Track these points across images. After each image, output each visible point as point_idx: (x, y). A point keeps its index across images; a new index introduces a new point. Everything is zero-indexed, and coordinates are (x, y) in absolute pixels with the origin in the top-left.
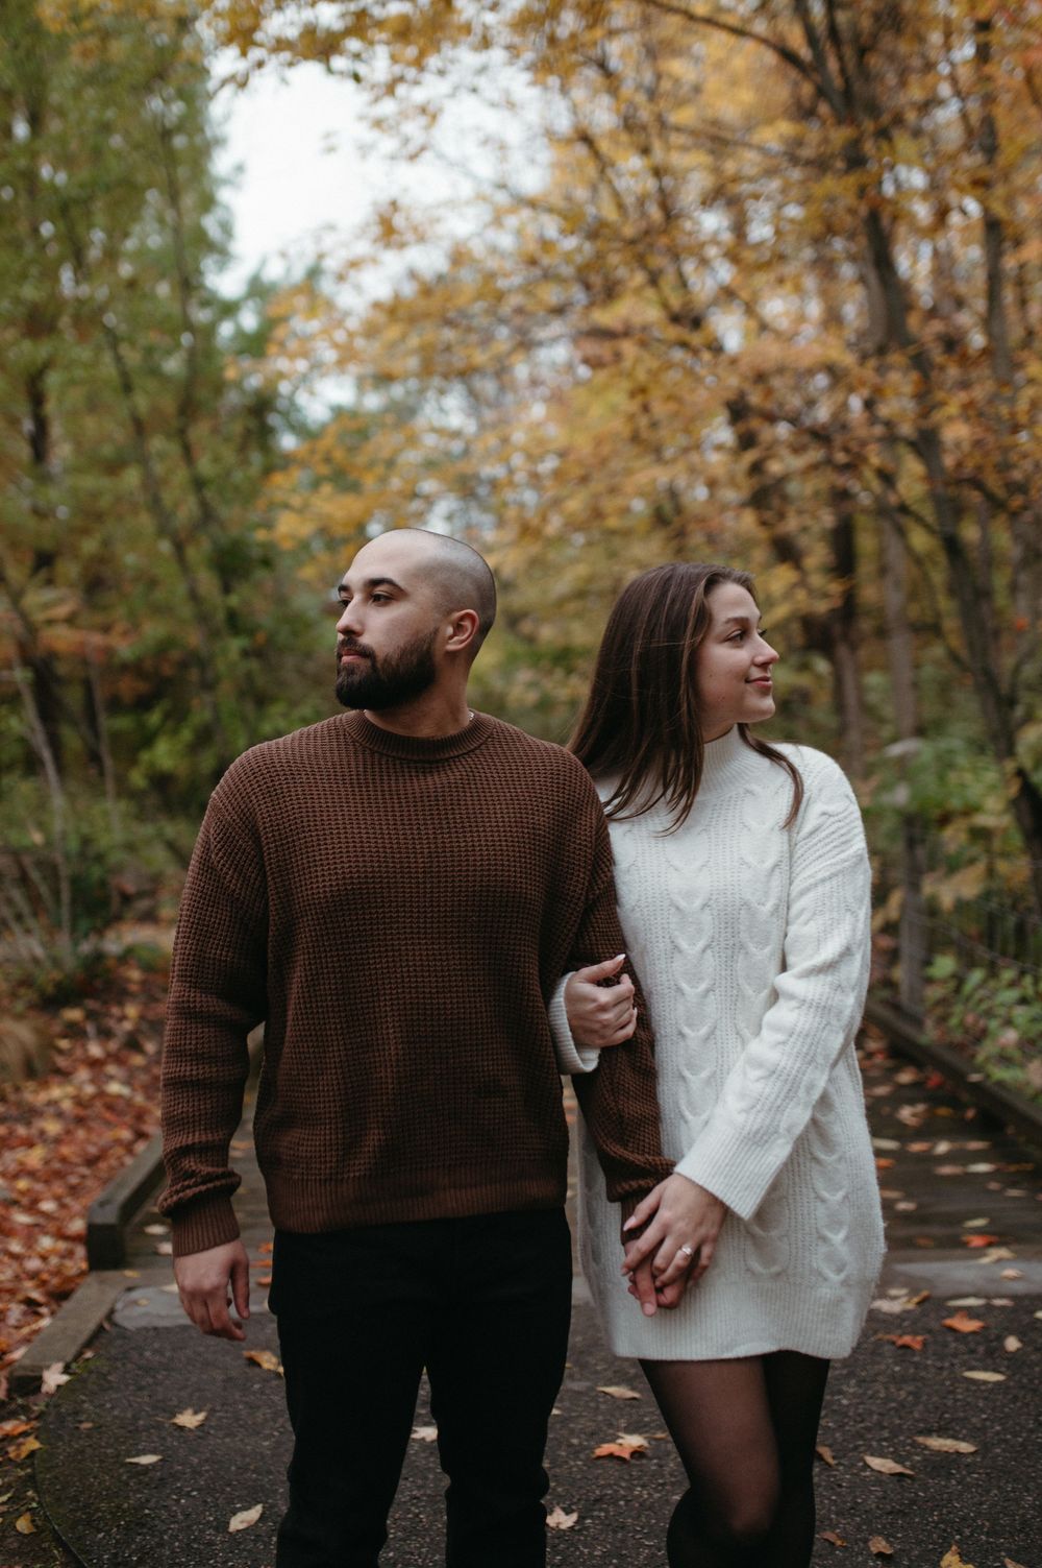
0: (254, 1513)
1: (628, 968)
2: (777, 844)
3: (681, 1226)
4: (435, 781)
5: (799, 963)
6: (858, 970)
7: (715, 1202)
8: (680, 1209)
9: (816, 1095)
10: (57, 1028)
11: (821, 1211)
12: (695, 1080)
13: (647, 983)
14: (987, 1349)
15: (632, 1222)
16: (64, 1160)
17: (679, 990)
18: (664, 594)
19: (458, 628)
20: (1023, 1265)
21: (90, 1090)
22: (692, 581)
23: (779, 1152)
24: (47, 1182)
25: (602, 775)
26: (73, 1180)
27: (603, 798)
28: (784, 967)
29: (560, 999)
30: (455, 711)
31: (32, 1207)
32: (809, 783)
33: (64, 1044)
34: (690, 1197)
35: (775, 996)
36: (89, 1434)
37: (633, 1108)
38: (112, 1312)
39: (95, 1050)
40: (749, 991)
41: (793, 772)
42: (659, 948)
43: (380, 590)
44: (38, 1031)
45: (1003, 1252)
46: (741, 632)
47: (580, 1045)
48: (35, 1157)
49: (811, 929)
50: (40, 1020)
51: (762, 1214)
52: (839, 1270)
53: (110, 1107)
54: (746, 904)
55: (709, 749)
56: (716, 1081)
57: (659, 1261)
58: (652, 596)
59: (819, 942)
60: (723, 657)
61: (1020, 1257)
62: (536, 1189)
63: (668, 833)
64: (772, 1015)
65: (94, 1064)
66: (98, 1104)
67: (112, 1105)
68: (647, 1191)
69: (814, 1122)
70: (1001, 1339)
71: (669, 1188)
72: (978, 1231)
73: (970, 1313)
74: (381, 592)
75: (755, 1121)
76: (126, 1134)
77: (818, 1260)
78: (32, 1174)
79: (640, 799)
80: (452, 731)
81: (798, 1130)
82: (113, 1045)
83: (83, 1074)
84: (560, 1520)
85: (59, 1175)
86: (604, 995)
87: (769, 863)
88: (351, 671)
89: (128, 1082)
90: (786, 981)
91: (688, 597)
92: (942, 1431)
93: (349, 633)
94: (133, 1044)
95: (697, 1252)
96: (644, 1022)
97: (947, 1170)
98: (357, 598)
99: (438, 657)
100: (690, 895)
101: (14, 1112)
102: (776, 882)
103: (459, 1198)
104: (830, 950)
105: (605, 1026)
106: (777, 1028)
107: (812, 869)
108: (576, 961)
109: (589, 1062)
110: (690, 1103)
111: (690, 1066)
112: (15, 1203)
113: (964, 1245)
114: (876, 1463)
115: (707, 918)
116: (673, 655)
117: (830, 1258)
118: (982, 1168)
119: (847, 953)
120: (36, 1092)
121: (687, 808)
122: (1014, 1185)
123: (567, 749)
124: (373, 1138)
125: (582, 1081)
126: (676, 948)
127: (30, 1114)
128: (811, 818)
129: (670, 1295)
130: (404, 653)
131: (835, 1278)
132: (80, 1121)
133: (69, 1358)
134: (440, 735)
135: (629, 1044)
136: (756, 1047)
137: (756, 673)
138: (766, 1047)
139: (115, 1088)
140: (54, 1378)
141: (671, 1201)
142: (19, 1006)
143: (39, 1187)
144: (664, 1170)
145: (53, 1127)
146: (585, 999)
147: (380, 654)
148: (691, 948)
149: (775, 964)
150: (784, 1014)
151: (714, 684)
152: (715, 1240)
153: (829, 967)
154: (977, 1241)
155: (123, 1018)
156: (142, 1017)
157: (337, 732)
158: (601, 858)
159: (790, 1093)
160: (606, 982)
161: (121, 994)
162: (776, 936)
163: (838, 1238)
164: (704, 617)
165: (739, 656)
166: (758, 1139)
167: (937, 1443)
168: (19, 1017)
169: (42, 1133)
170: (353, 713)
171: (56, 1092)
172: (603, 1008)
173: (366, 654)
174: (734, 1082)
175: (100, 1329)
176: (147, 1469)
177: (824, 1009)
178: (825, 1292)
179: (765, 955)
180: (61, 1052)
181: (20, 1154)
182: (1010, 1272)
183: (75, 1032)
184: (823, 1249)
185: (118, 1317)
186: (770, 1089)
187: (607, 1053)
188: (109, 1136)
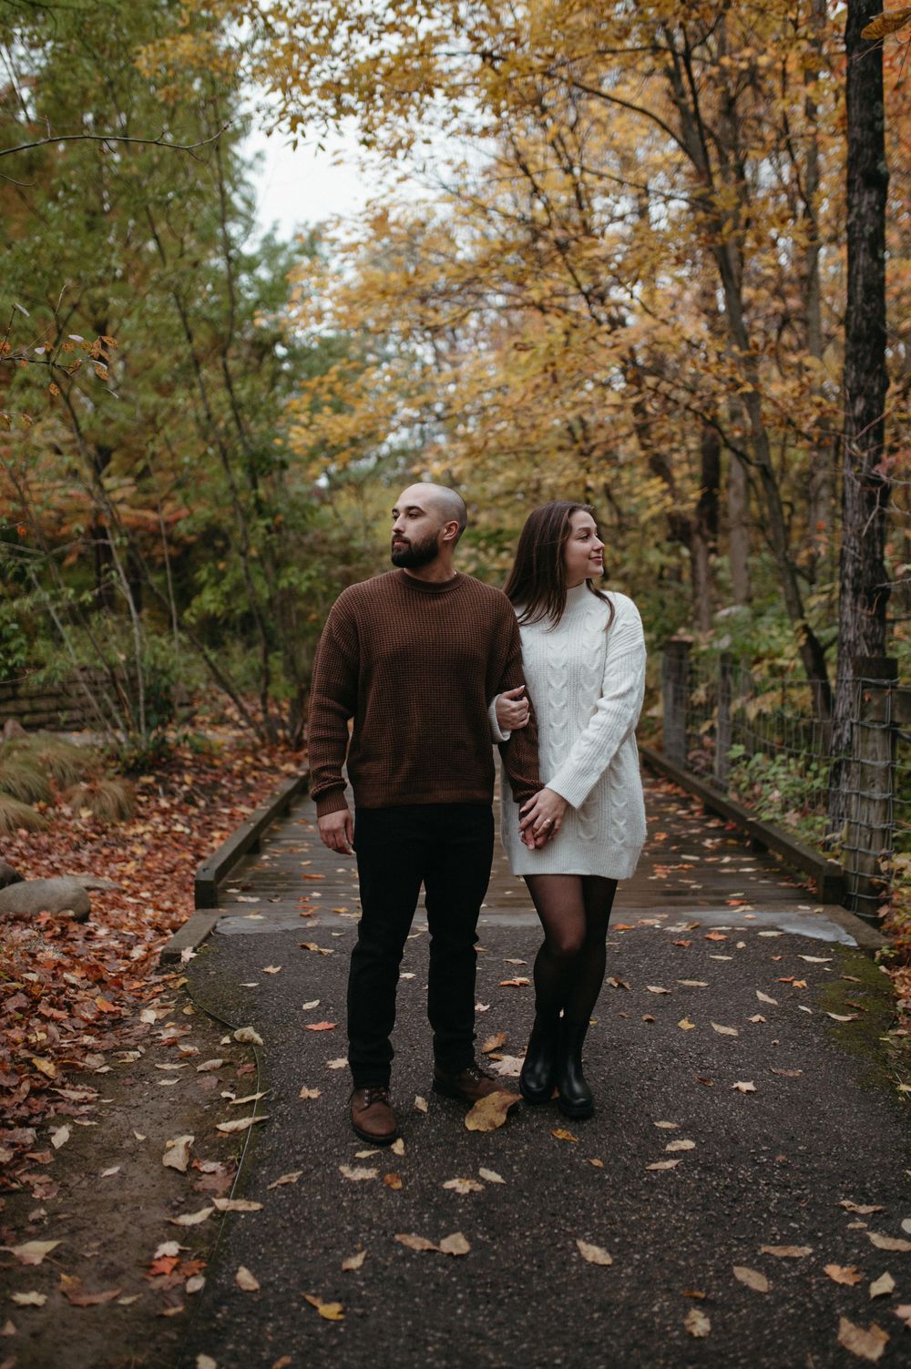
0: (316, 1003)
1: (525, 693)
2: (601, 638)
3: (546, 810)
4: (439, 603)
5: (608, 694)
6: (637, 698)
7: (563, 800)
8: (546, 803)
9: (613, 753)
10: (137, 788)
11: (614, 811)
12: (557, 747)
13: (535, 702)
14: (728, 946)
15: (524, 809)
16: (149, 870)
17: (551, 705)
18: (549, 516)
19: (449, 529)
20: (759, 914)
21: (162, 828)
22: (563, 510)
23: (593, 779)
24: (141, 882)
25: (517, 604)
26: (158, 882)
27: (518, 614)
28: (602, 696)
29: (493, 706)
30: (448, 569)
31: (135, 894)
32: (618, 611)
33: (143, 799)
34: (551, 798)
35: (596, 709)
36: (215, 976)
37: (526, 758)
38: (215, 927)
39: (164, 803)
40: (584, 707)
41: (611, 605)
42: (542, 685)
43: (413, 511)
44: (125, 788)
45: (748, 908)
46: (586, 535)
47: (502, 729)
48: (131, 868)
49: (614, 678)
50: (127, 782)
51: (584, 807)
52: (621, 838)
53: (176, 840)
54: (584, 666)
55: (569, 592)
56: (567, 748)
57: (535, 826)
58: (543, 518)
59: (618, 684)
60: (577, 547)
61: (756, 909)
62: (479, 794)
63: (548, 632)
64: (594, 718)
65: (163, 812)
66: (169, 838)
67: (177, 838)
68: (532, 795)
69: (610, 767)
70: (735, 943)
71: (542, 793)
72: (735, 898)
73: (720, 932)
74: (413, 512)
75: (584, 764)
76: (190, 857)
77: (612, 834)
78: (129, 877)
79: (536, 613)
80: (447, 579)
81: (603, 769)
82: (176, 801)
83: (157, 818)
84: (480, 1007)
85: (147, 878)
86: (514, 704)
87: (596, 647)
88: (399, 549)
89: (188, 825)
90: (602, 702)
91: (560, 519)
92: (691, 979)
93: (398, 532)
94: (190, 800)
95: (553, 823)
96: (533, 719)
97: (726, 871)
98: (402, 515)
99: (440, 543)
100: (557, 660)
101: (113, 841)
102: (599, 655)
103: (444, 794)
104: (623, 688)
105: (514, 718)
106: (595, 723)
107: (617, 650)
108: (501, 690)
109: (506, 736)
110: (555, 758)
111: (555, 741)
112: (124, 892)
113: (727, 904)
114: (653, 989)
115: (565, 672)
116: (553, 548)
117: (617, 832)
118: (748, 870)
119: (631, 690)
120: (126, 829)
121: (559, 620)
122: (765, 878)
123: (502, 591)
124: (407, 764)
125: (503, 746)
126: (550, 685)
127: (124, 842)
128: (618, 626)
129: (540, 841)
130: (424, 541)
131: (619, 842)
132: (157, 847)
133: (196, 945)
134: (440, 581)
135: (525, 729)
136: (586, 732)
137: (594, 554)
138: (591, 732)
139: (179, 828)
140: (187, 955)
141: (542, 800)
142: (111, 772)
143: (137, 885)
144: (541, 787)
145: (140, 851)
146: (505, 706)
147: (413, 542)
148: (557, 685)
149: (597, 694)
150: (600, 717)
151: (573, 560)
152: (563, 818)
153: (622, 696)
154: (734, 903)
155: (182, 784)
156: (194, 782)
157: (391, 579)
158: (515, 641)
159: (600, 752)
160: (515, 698)
161: (180, 768)
162: (597, 681)
163: (621, 824)
164: (568, 528)
165: (587, 546)
166: (584, 772)
167: (687, 983)
168: (111, 779)
169: (133, 854)
170: (399, 569)
171: (140, 829)
172: (514, 710)
173: (406, 541)
174: (575, 748)
175: (209, 935)
176: (252, 988)
177: (618, 715)
178: (614, 848)
179: (591, 690)
180: (140, 803)
181: (120, 866)
182: (749, 916)
183: (149, 791)
184: (614, 828)
185: (218, 930)
186: (591, 750)
187: (514, 732)
188: (178, 858)
